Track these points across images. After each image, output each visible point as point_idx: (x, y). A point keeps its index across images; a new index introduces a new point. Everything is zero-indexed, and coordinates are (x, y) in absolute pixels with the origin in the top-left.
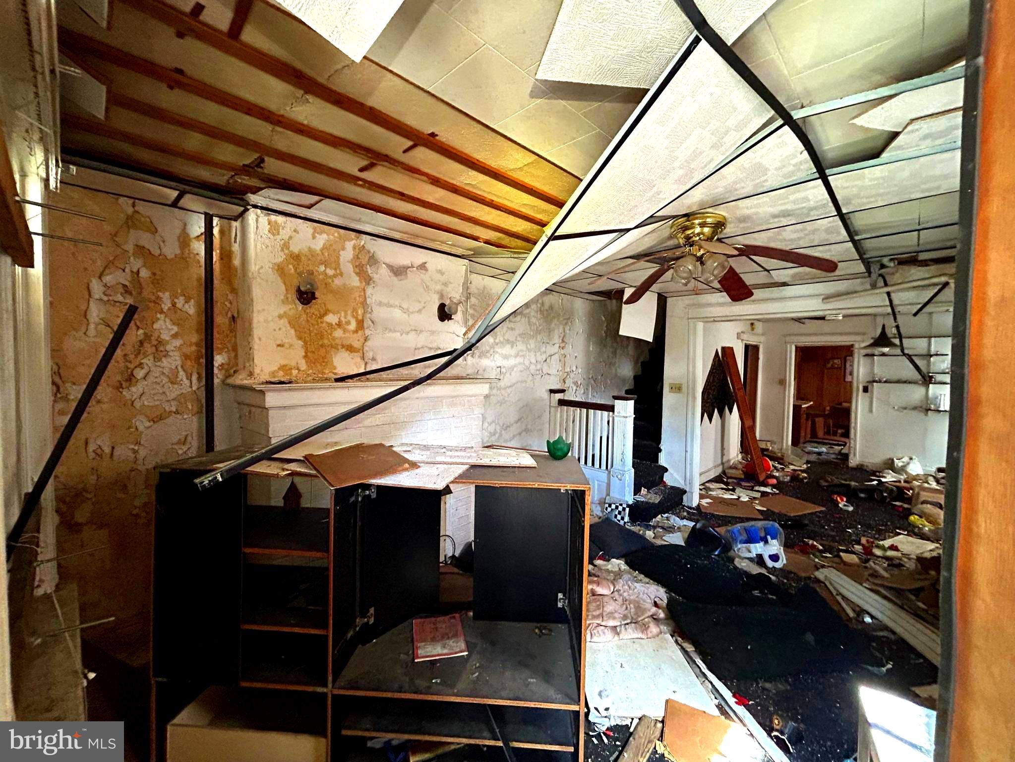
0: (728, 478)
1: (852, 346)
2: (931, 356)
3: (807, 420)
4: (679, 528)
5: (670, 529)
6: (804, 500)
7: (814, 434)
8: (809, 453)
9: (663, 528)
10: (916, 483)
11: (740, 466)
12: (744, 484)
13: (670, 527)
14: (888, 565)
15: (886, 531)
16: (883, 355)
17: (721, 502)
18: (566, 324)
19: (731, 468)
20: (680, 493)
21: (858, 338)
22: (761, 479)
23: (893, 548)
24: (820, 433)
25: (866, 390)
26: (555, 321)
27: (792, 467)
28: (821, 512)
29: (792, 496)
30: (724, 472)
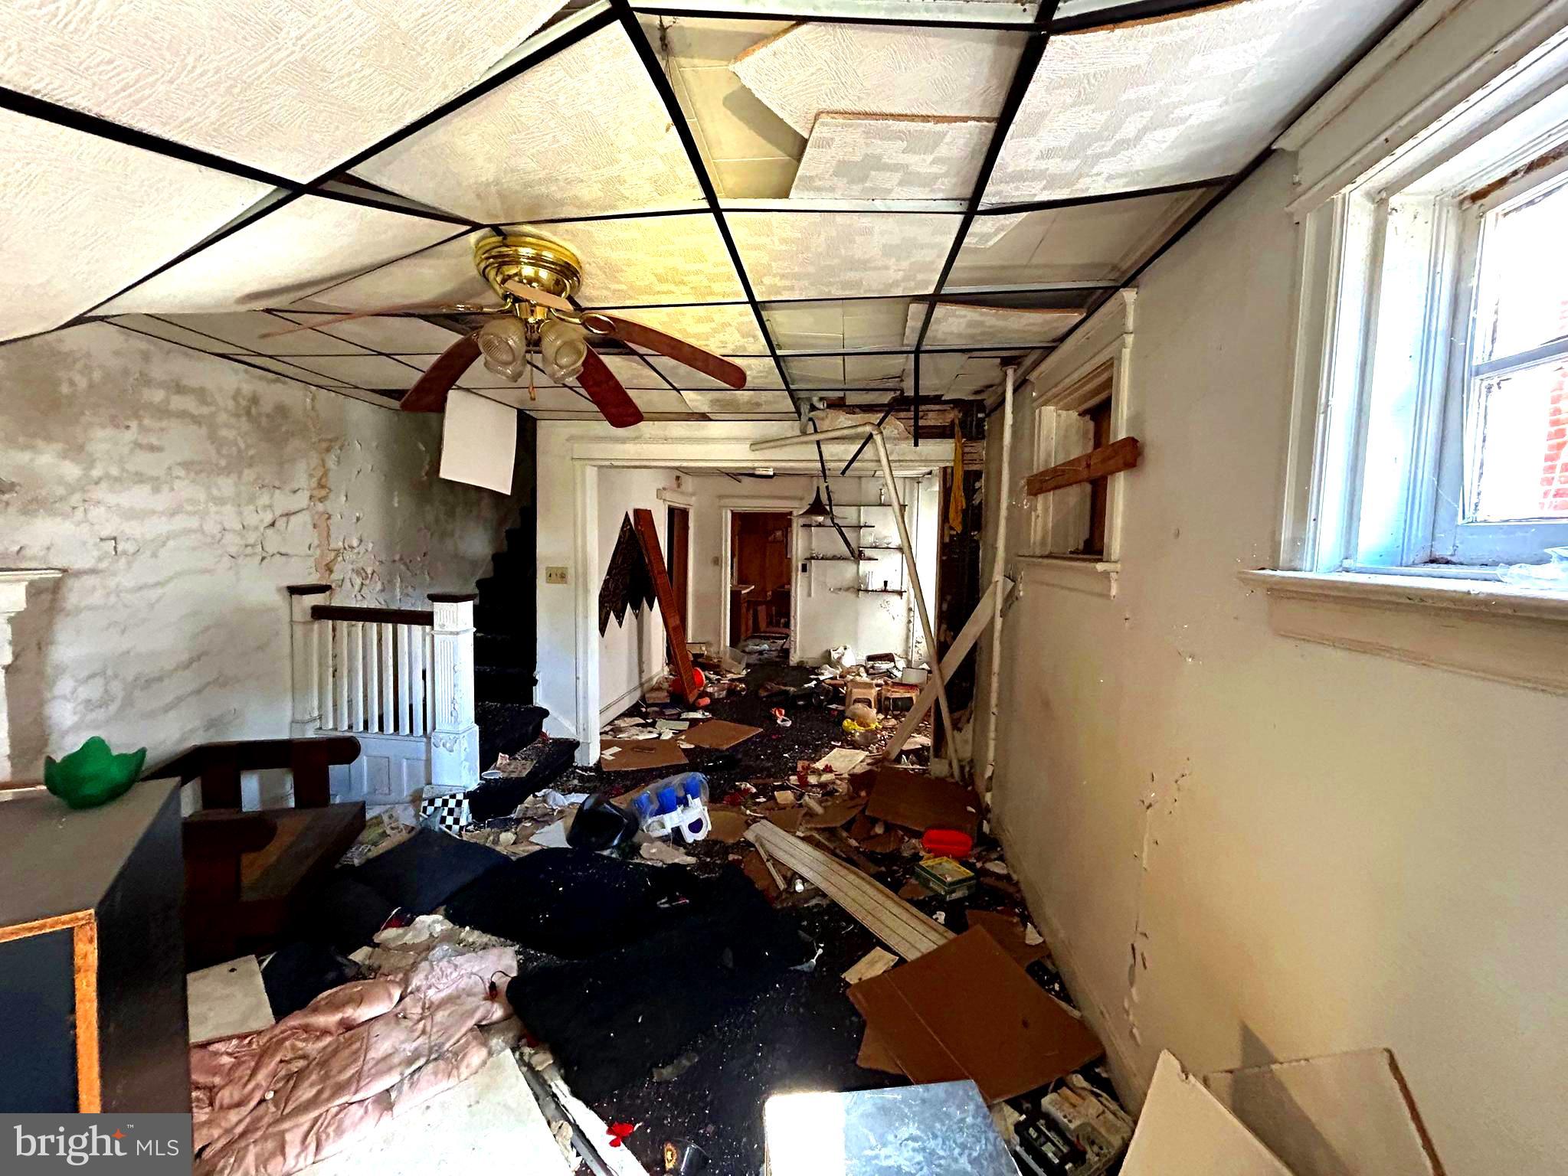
0: (648, 706)
1: (791, 513)
2: (861, 527)
3: (748, 610)
4: (560, 812)
5: (543, 819)
6: (740, 723)
7: (756, 628)
8: (750, 653)
9: (531, 819)
10: (849, 677)
11: (666, 685)
12: (668, 712)
13: (546, 815)
14: (823, 795)
15: (822, 746)
16: (820, 525)
17: (632, 749)
18: (328, 450)
19: (653, 689)
20: (568, 747)
21: (796, 504)
22: (691, 699)
23: (828, 769)
24: (763, 626)
25: (804, 569)
26: (295, 443)
27: (730, 676)
28: (757, 736)
29: (725, 720)
30: (643, 698)
